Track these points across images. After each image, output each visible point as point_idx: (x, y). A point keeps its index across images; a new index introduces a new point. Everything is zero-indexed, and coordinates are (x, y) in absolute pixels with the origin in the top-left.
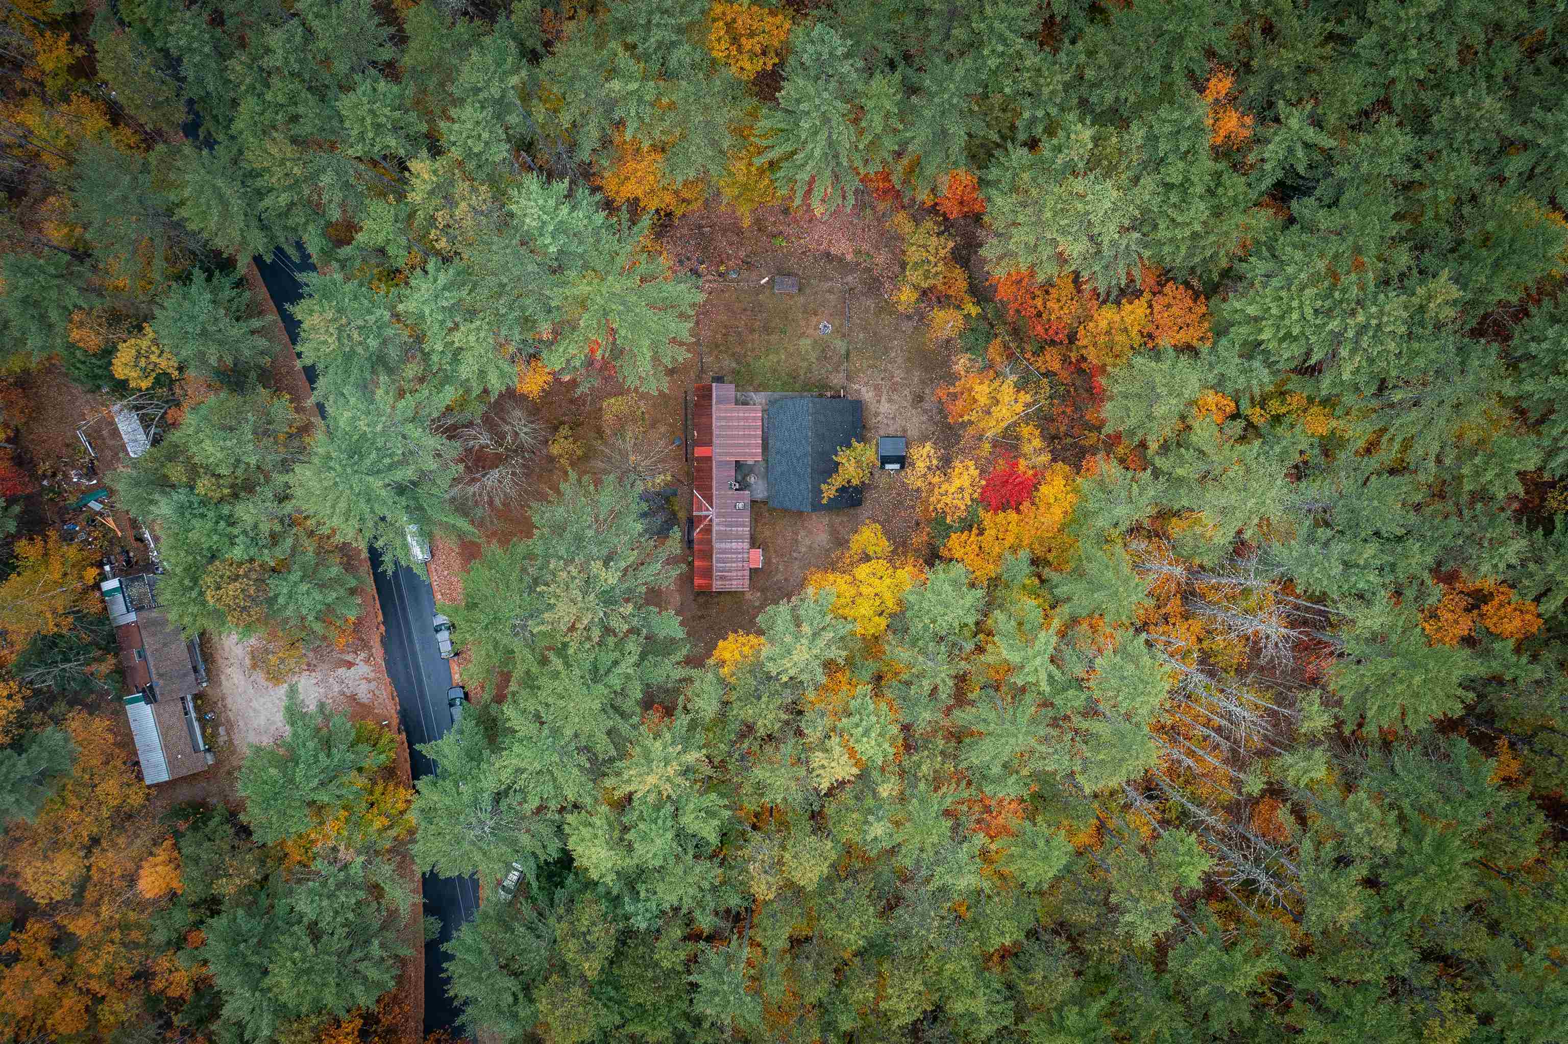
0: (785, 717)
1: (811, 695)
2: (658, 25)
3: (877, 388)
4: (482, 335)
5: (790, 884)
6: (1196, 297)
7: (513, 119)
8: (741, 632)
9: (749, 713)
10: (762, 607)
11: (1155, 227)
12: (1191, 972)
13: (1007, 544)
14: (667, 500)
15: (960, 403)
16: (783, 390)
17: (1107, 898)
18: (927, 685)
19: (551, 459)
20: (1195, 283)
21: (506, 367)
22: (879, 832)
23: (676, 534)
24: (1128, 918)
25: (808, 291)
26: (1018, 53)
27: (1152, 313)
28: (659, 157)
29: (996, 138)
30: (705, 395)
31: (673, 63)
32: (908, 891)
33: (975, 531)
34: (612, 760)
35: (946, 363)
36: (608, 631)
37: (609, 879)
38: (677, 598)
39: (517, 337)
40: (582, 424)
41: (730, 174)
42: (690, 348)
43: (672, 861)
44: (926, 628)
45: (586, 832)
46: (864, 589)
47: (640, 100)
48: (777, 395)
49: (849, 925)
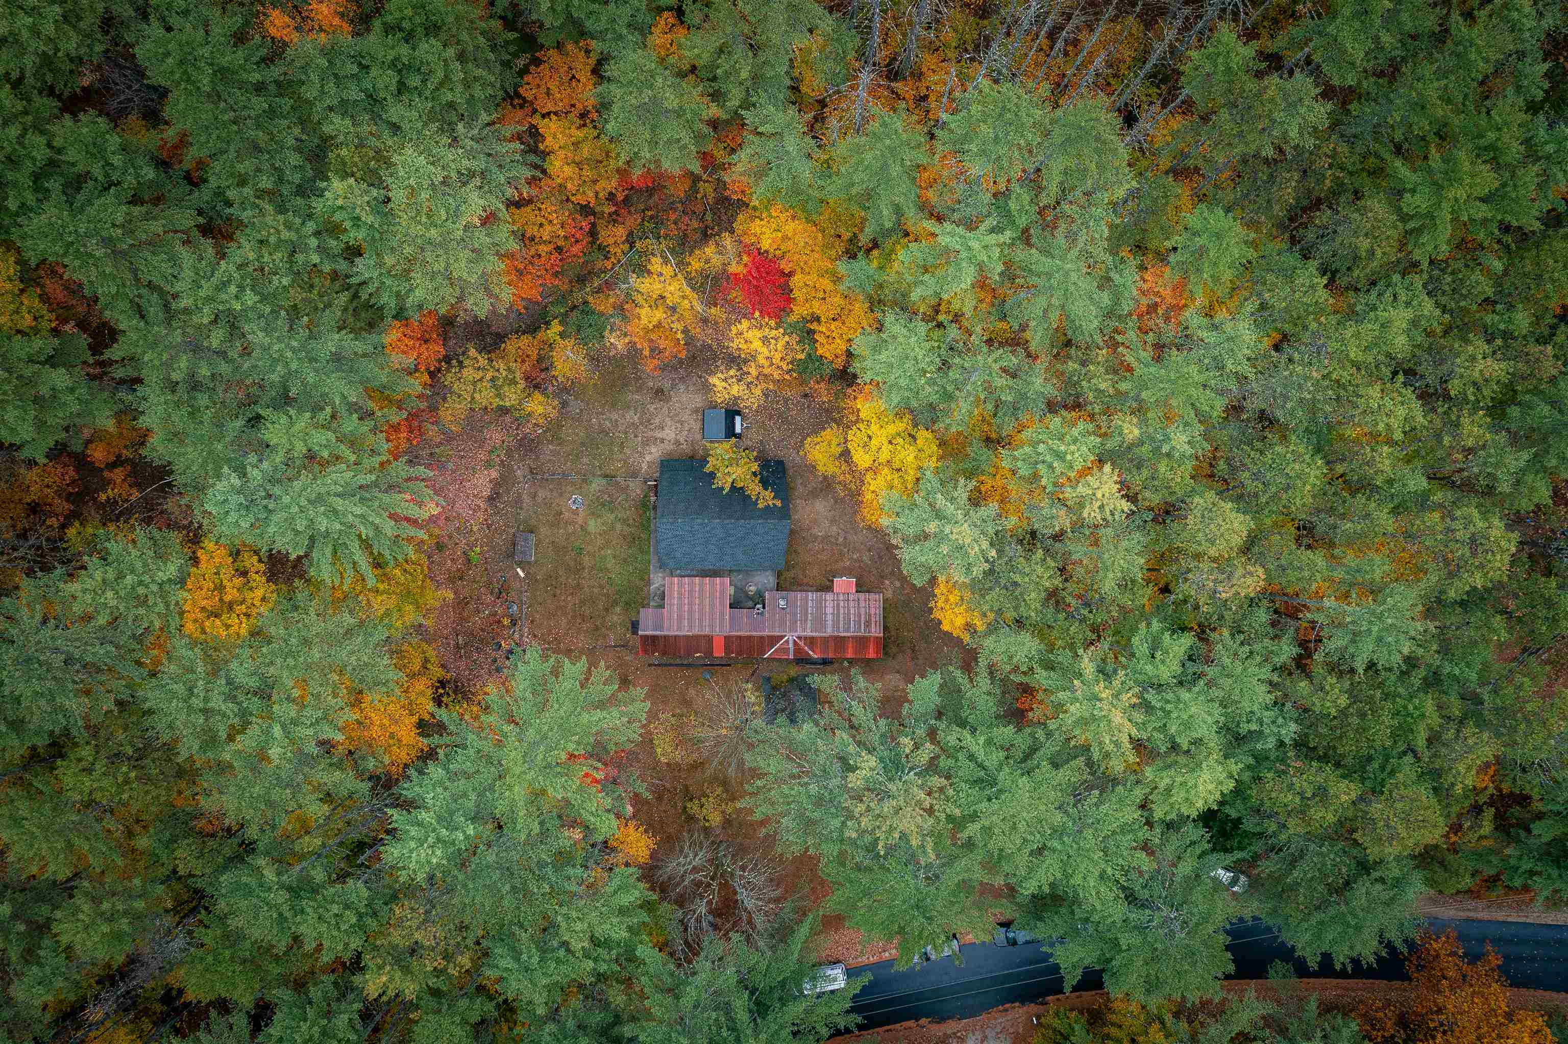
0: (1040, 553)
1: (1012, 521)
2: (206, 700)
3: (647, 442)
4: (574, 914)
5: (1246, 549)
6: (537, 62)
7: (319, 875)
8: (931, 605)
9: (1034, 597)
10: (904, 580)
11: (451, 105)
12: (1362, 55)
13: (829, 287)
14: (774, 688)
15: (662, 344)
16: (648, 553)
17: (1266, 161)
18: (1000, 381)
19: (727, 822)
20: (521, 62)
21: (616, 882)
22: (1184, 438)
23: (816, 680)
24: (1293, 133)
25: (533, 522)
26: (240, 267)
27: (556, 114)
28: (368, 698)
29: (344, 297)
30: (651, 643)
31: (253, 683)
32: (1254, 404)
33: (814, 326)
34: (1090, 763)
35: (617, 361)
36: (932, 766)
37: (1235, 767)
38: (893, 679)
39: (579, 871)
40: (686, 787)
41: (388, 613)
42: (593, 664)
43: (1215, 693)
44: (932, 382)
45: (1178, 796)
46: (884, 456)
47: (295, 722)
48: (654, 560)
49: (1298, 477)
